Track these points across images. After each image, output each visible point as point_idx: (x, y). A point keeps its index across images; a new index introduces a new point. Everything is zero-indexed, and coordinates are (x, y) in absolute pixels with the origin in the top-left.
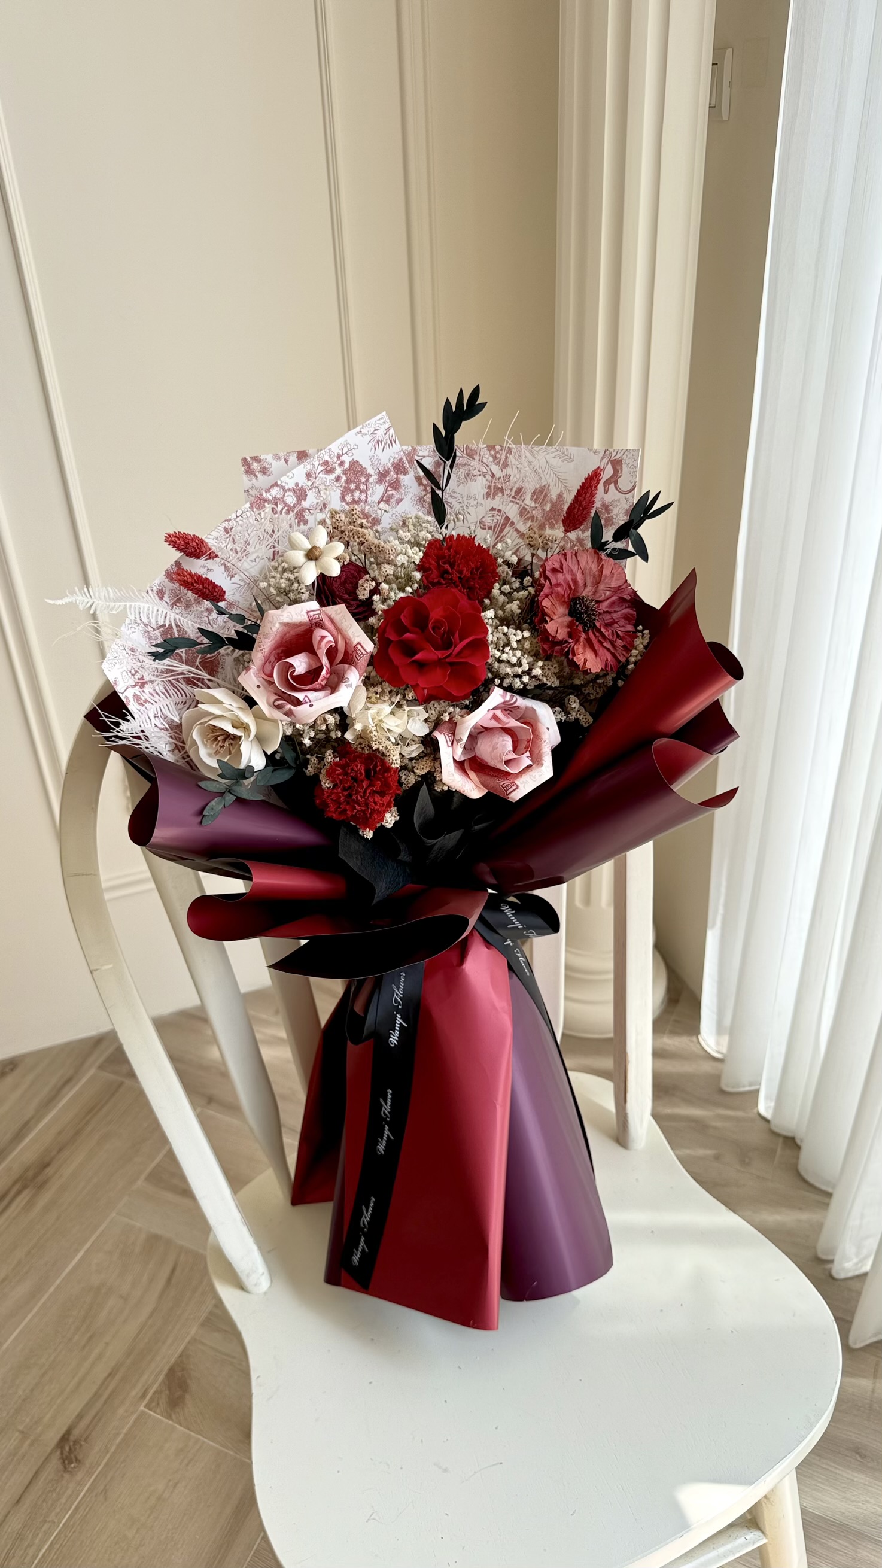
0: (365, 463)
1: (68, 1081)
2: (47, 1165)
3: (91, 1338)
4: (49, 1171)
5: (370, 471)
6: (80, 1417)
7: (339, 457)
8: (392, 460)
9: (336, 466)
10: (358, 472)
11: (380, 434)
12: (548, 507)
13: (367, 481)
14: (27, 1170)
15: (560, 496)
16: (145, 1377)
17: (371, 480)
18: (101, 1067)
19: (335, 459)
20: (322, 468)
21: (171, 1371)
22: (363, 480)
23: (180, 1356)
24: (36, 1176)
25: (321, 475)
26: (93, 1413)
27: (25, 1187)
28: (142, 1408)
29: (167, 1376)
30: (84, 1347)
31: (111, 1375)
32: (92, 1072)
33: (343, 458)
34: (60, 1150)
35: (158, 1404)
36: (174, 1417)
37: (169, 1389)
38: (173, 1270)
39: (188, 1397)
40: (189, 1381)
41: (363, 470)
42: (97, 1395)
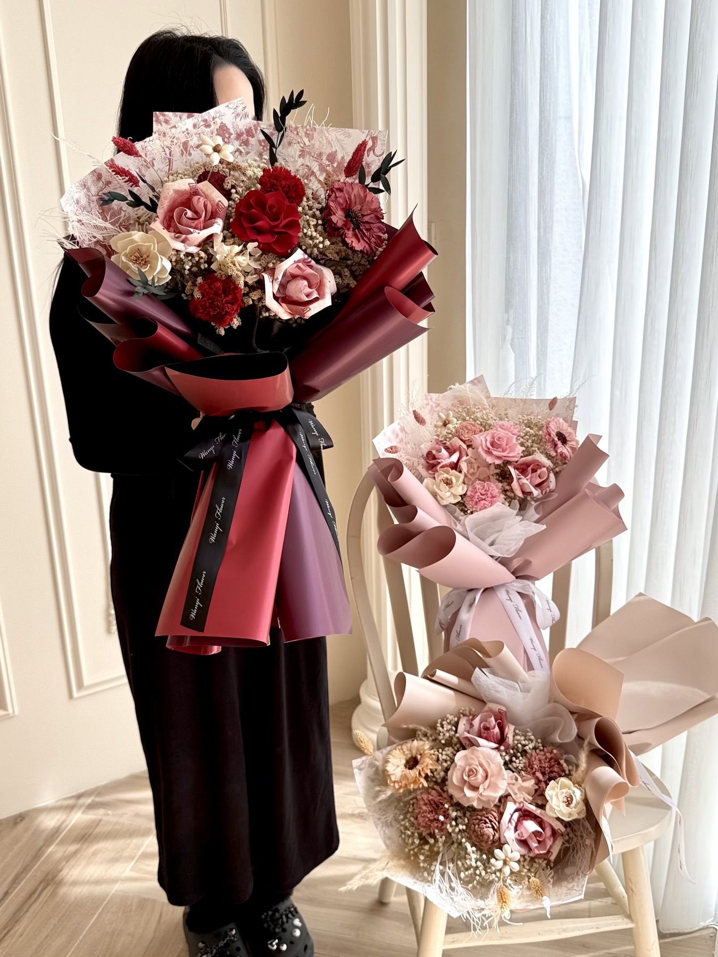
0: (230, 126)
5: (232, 131)
7: (214, 118)
8: (245, 127)
9: (212, 123)
10: (224, 130)
11: (239, 110)
12: (335, 165)
13: (229, 137)
15: (343, 158)
17: (232, 137)
19: (211, 120)
20: (203, 123)
22: (227, 136)
25: (202, 127)
33: (217, 120)
41: (228, 129)
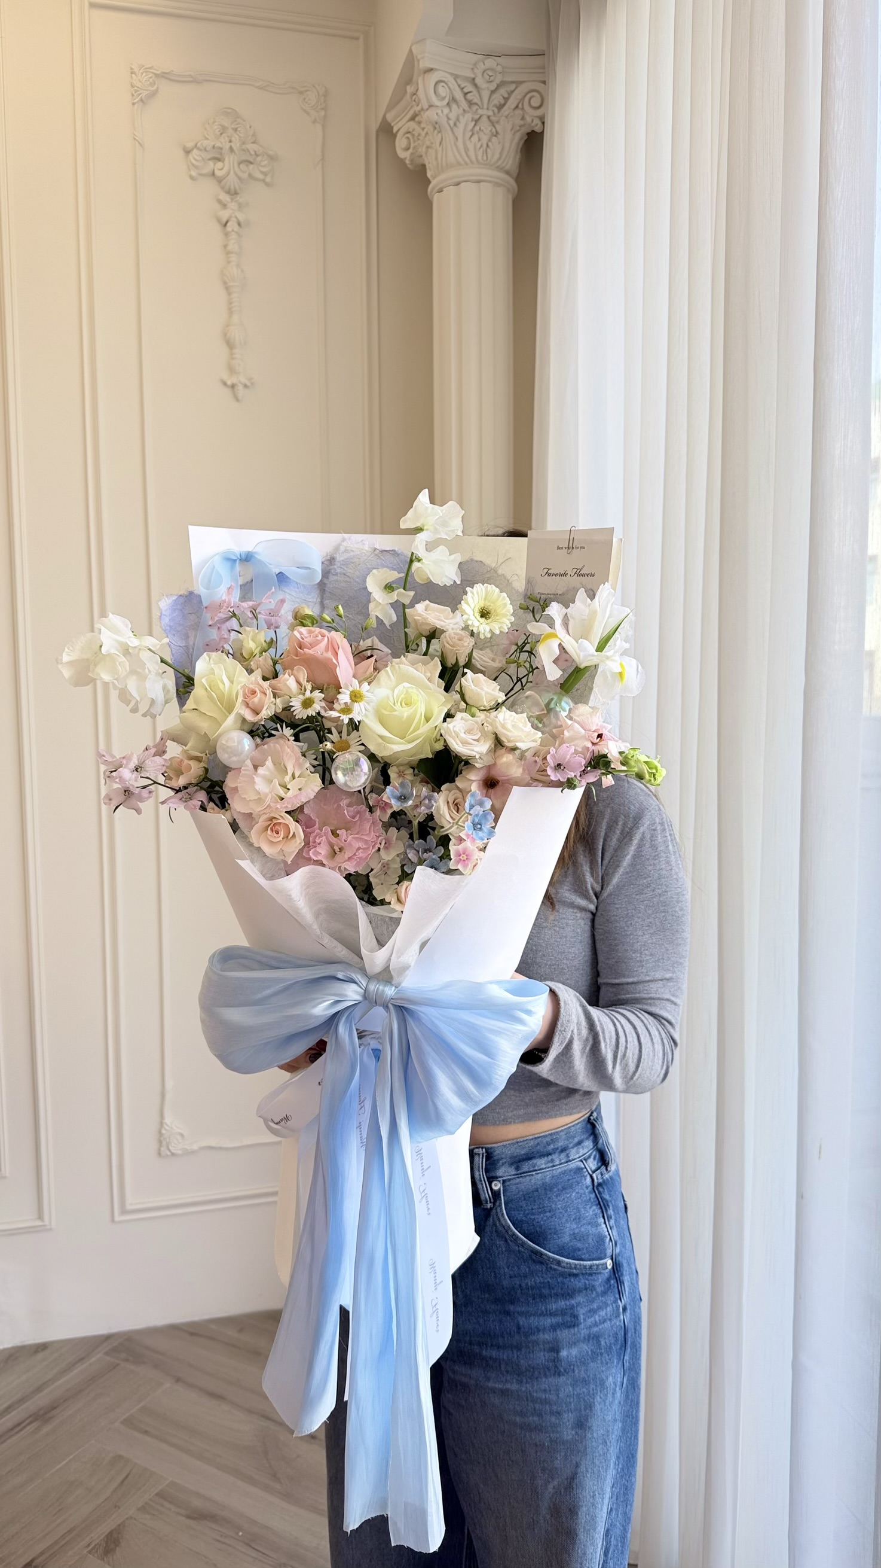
1: (81, 1360)
2: (55, 1408)
3: (60, 1510)
4: (55, 1412)
6: (42, 1553)
14: (40, 1409)
16: (92, 1535)
18: (106, 1354)
21: (111, 1533)
23: (119, 1525)
24: (46, 1413)
26: (52, 1552)
27: (36, 1420)
28: (85, 1552)
29: (107, 1536)
30: (55, 1514)
31: (69, 1532)
32: (99, 1356)
34: (64, 1401)
35: (97, 1552)
36: (105, 1559)
37: (107, 1543)
38: (127, 1477)
39: (118, 1549)
40: (121, 1541)
42: (56, 1543)
